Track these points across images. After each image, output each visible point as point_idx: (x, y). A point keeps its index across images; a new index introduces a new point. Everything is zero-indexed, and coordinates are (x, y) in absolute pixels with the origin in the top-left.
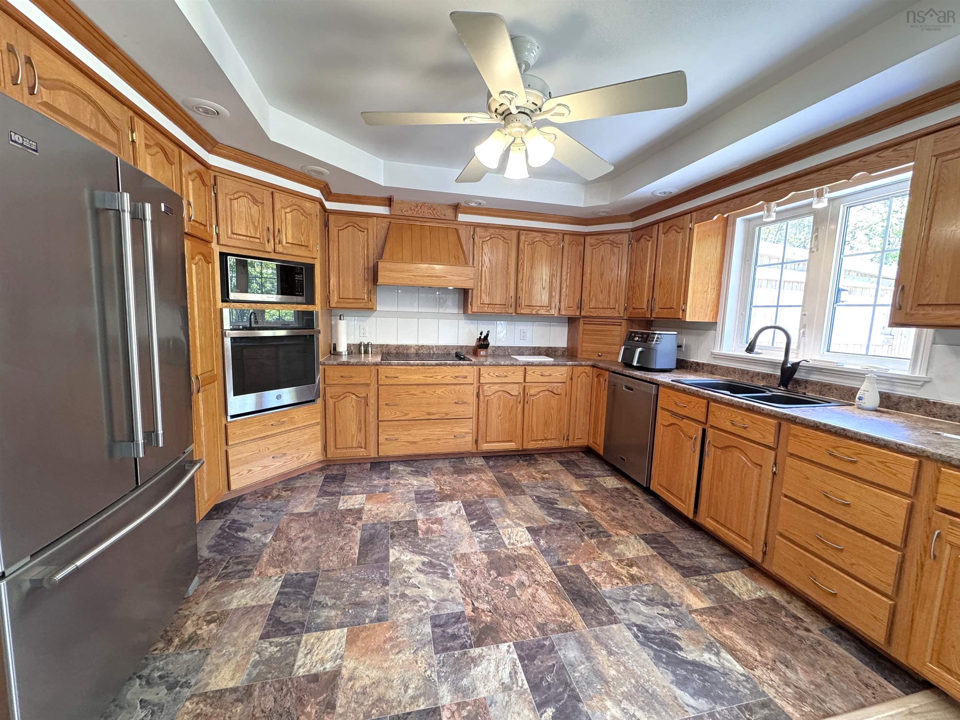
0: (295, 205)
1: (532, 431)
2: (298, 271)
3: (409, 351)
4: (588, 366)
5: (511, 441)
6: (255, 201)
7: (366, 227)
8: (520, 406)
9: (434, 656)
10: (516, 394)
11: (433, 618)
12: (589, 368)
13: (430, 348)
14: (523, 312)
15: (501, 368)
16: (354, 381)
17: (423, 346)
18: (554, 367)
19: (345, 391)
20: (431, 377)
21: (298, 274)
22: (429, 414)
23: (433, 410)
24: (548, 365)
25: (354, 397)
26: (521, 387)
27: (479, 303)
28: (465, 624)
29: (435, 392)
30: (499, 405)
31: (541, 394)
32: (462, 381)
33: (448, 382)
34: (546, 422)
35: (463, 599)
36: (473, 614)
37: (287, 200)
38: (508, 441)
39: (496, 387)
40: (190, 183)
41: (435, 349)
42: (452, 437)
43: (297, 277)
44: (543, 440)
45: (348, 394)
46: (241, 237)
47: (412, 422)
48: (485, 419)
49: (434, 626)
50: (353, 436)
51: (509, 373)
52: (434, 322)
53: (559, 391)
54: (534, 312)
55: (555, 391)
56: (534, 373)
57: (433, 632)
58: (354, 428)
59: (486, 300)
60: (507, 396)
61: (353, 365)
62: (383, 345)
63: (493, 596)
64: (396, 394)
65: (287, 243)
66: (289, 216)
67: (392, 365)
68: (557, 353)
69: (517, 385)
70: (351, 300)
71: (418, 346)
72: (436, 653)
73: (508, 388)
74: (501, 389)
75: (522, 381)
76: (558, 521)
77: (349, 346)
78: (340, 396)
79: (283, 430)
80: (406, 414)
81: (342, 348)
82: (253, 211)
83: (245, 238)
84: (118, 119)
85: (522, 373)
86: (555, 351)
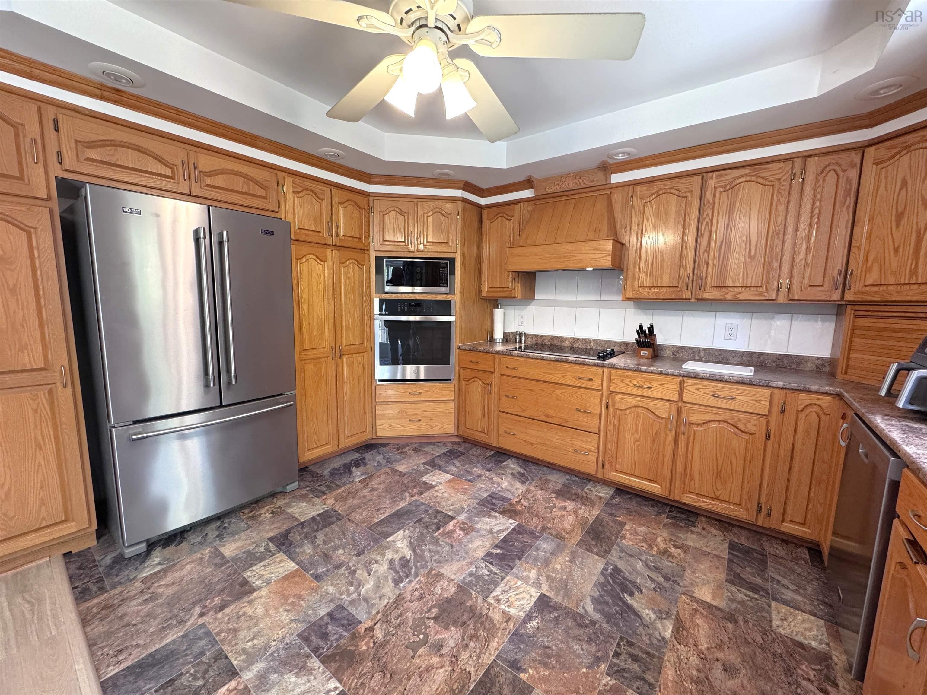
0: (437, 208)
1: (692, 478)
2: (442, 265)
3: (563, 344)
4: (827, 394)
5: (654, 482)
6: (402, 213)
7: (512, 214)
8: (671, 436)
9: (295, 635)
10: (665, 415)
11: (341, 607)
12: (828, 398)
13: (587, 342)
14: (706, 296)
15: (640, 375)
16: (480, 367)
17: (579, 339)
18: (740, 387)
19: (473, 376)
20: (551, 374)
21: (443, 268)
22: (547, 416)
23: (552, 413)
24: (726, 381)
25: (481, 383)
26: (674, 408)
27: (636, 286)
28: (345, 634)
29: (553, 392)
30: (637, 426)
31: (712, 425)
32: (586, 384)
33: (569, 383)
34: (719, 473)
35: (378, 613)
36: (363, 631)
37: (429, 206)
38: (650, 481)
39: (632, 401)
40: (341, 210)
41: (592, 344)
42: (571, 449)
43: (442, 271)
44: (713, 499)
45: (476, 379)
46: (391, 243)
47: (529, 420)
48: (615, 439)
49: (330, 615)
50: (478, 420)
51: (656, 384)
52: (594, 312)
53: (750, 428)
54: (729, 297)
55: (741, 427)
56: (698, 389)
57: (323, 617)
58: (479, 412)
59: (647, 281)
60: (652, 416)
61: (480, 351)
62: (538, 335)
63: (399, 633)
64: (515, 387)
65: (428, 242)
66: (430, 219)
67: (512, 356)
68: (801, 367)
69: (667, 404)
70: (498, 289)
71: (574, 339)
72: (298, 636)
73: (651, 404)
74: (641, 404)
75: (676, 399)
76: (597, 616)
77: (506, 335)
78: (469, 380)
79: (418, 399)
80: (524, 411)
81: (498, 335)
82: (400, 221)
83: (393, 243)
84: (267, 181)
85: (676, 387)
86: (799, 364)
